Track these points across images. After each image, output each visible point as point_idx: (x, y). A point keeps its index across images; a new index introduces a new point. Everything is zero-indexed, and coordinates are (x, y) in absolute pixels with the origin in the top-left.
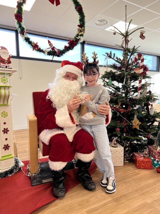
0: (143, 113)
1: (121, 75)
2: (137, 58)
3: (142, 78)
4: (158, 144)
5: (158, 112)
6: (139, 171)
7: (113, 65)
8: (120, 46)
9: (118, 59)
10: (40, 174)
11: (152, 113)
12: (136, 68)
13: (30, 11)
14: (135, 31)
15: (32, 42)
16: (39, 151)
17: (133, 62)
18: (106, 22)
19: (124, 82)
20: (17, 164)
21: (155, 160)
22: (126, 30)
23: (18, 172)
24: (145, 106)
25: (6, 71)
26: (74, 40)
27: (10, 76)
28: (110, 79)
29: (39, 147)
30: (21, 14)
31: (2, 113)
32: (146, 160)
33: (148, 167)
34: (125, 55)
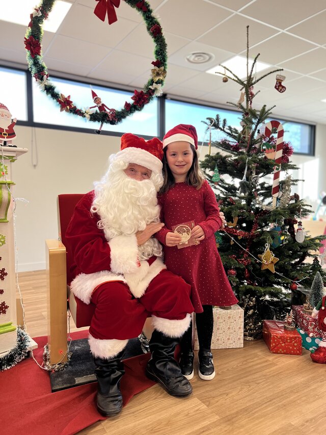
0: (282, 238)
1: (239, 163)
2: (270, 128)
3: (280, 169)
4: (313, 302)
5: (313, 237)
6: (276, 358)
7: (221, 143)
8: (235, 105)
9: (232, 131)
10: (70, 365)
11: (300, 239)
12: (268, 148)
13: (56, 33)
14: (266, 76)
15: (59, 95)
16: (68, 317)
17: (262, 137)
18: (207, 57)
19: (245, 175)
20: (21, 344)
21: (307, 335)
22: (248, 73)
23: (24, 361)
24: (286, 224)
25: (5, 151)
26: (145, 92)
27: (13, 161)
28: (216, 169)
29: (68, 307)
30: (39, 38)
32: (289, 335)
33: (293, 350)
34: (246, 123)
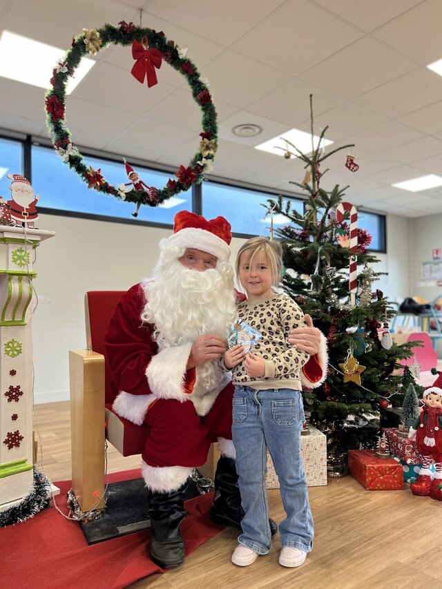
1: (307, 254)
2: (343, 212)
3: (356, 260)
7: (285, 231)
8: (299, 185)
9: (296, 217)
11: (388, 345)
12: (341, 235)
14: (334, 152)
15: (85, 167)
17: (333, 223)
18: (258, 130)
19: (317, 268)
20: (40, 488)
22: (313, 148)
23: (44, 511)
25: (25, 234)
26: (193, 168)
27: (34, 247)
29: (107, 435)
30: (63, 99)
31: (7, 346)
32: (388, 465)
33: (393, 483)
34: (314, 207)
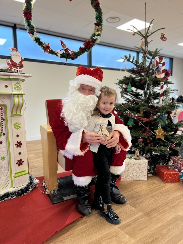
1: (142, 81)
3: (163, 84)
7: (131, 70)
8: (138, 48)
9: (137, 63)
10: (59, 191)
12: (157, 72)
14: (155, 31)
15: (42, 43)
18: (118, 20)
19: (146, 88)
20: (32, 181)
21: (180, 171)
23: (34, 190)
25: (20, 76)
26: (91, 41)
27: (23, 82)
28: (130, 84)
30: (31, 10)
31: (15, 125)
32: (173, 173)
33: (175, 180)
34: (145, 58)
